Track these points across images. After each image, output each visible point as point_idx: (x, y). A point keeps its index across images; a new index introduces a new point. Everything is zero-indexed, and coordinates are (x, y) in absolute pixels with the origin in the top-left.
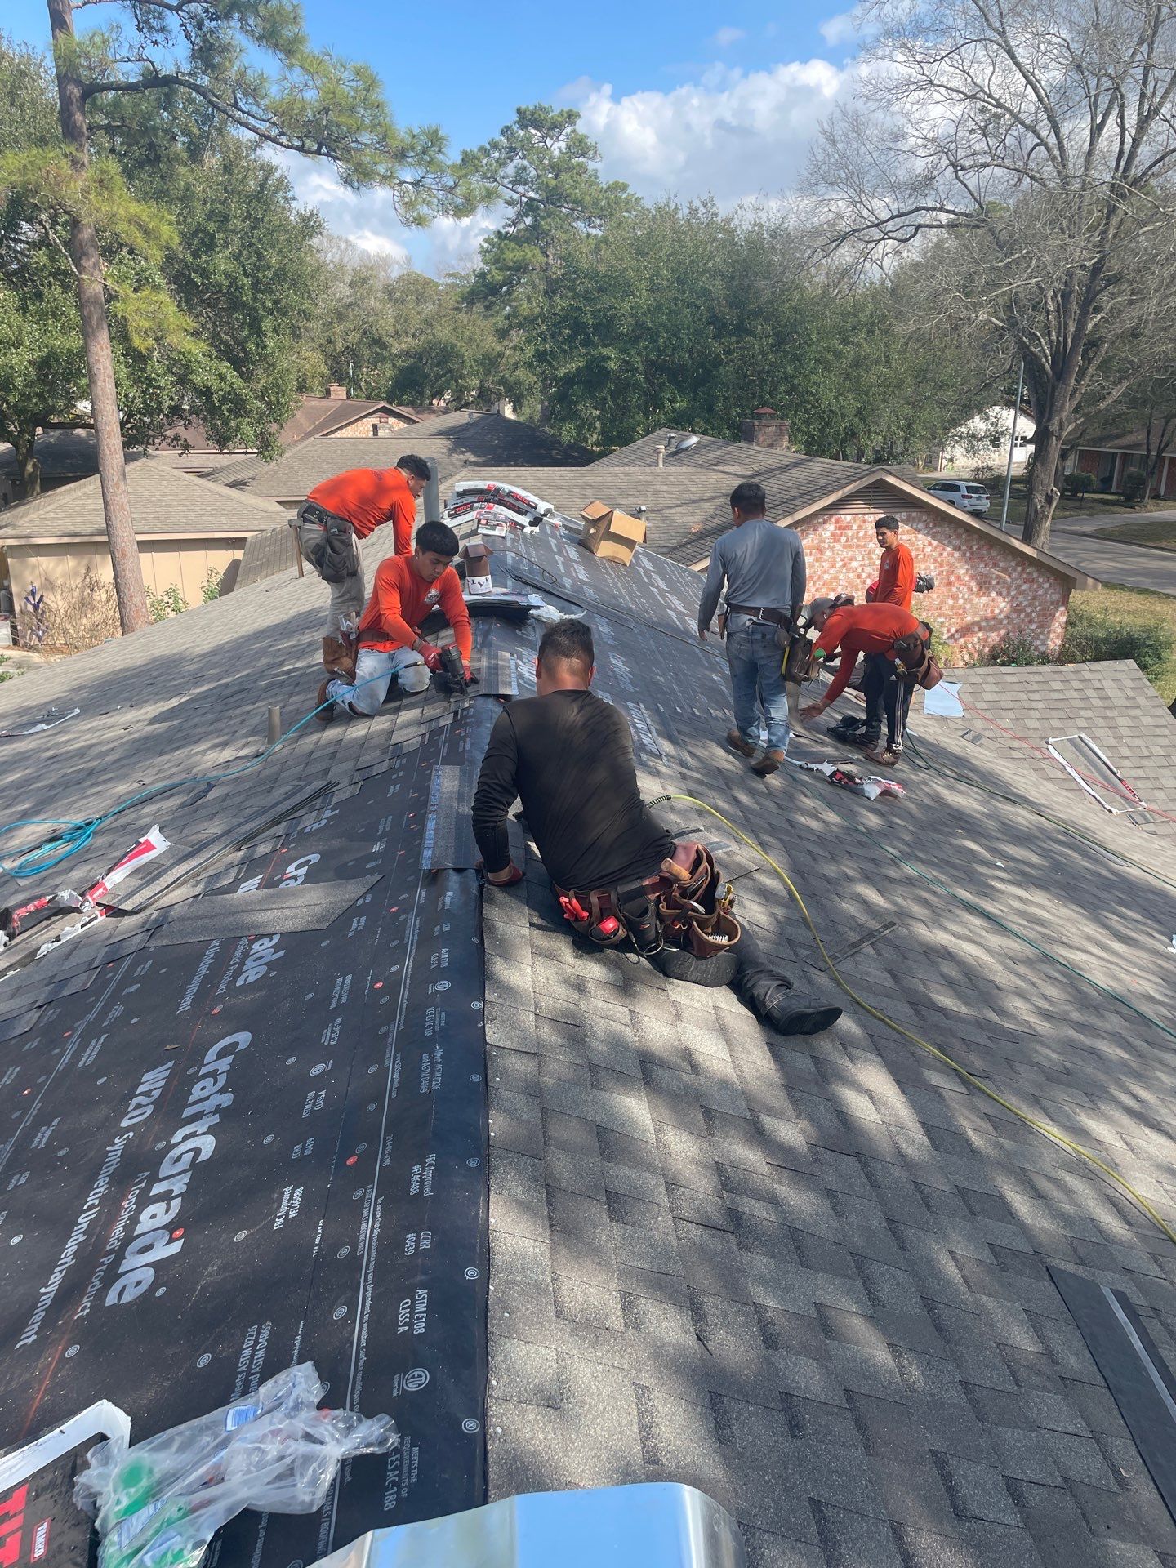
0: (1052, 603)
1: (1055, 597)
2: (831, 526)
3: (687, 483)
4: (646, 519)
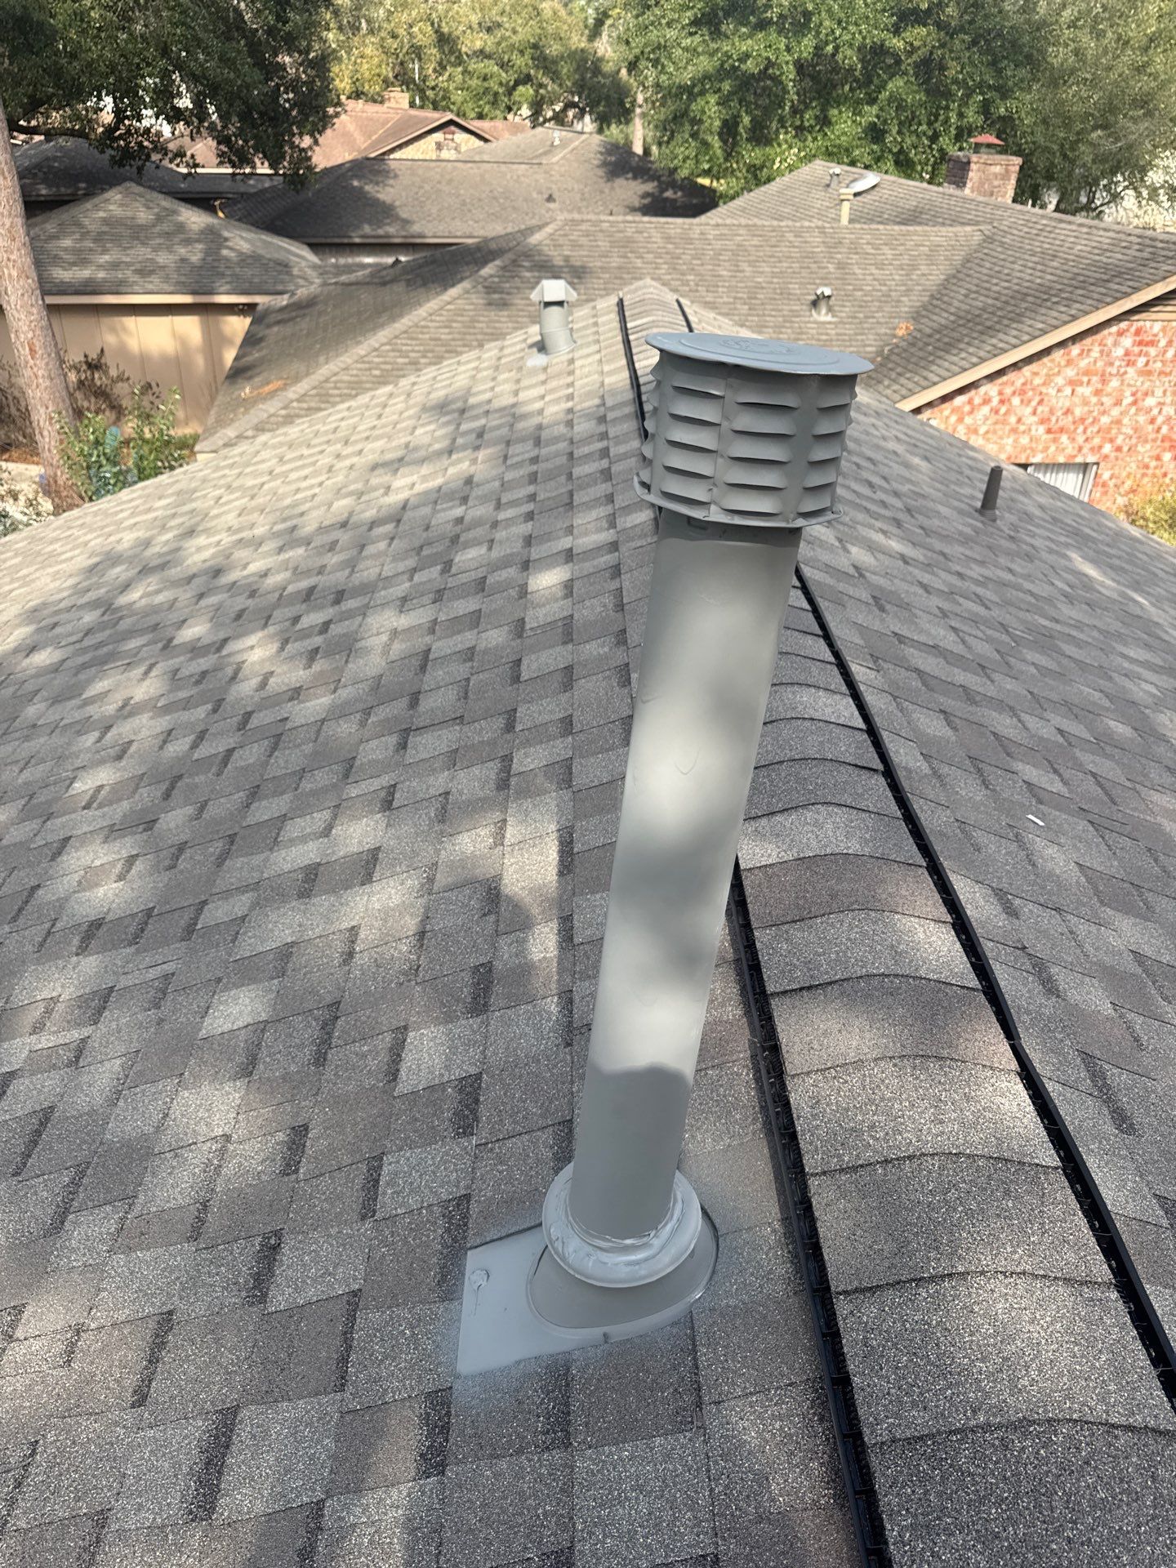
2: (1127, 342)
3: (886, 250)
4: (830, 309)
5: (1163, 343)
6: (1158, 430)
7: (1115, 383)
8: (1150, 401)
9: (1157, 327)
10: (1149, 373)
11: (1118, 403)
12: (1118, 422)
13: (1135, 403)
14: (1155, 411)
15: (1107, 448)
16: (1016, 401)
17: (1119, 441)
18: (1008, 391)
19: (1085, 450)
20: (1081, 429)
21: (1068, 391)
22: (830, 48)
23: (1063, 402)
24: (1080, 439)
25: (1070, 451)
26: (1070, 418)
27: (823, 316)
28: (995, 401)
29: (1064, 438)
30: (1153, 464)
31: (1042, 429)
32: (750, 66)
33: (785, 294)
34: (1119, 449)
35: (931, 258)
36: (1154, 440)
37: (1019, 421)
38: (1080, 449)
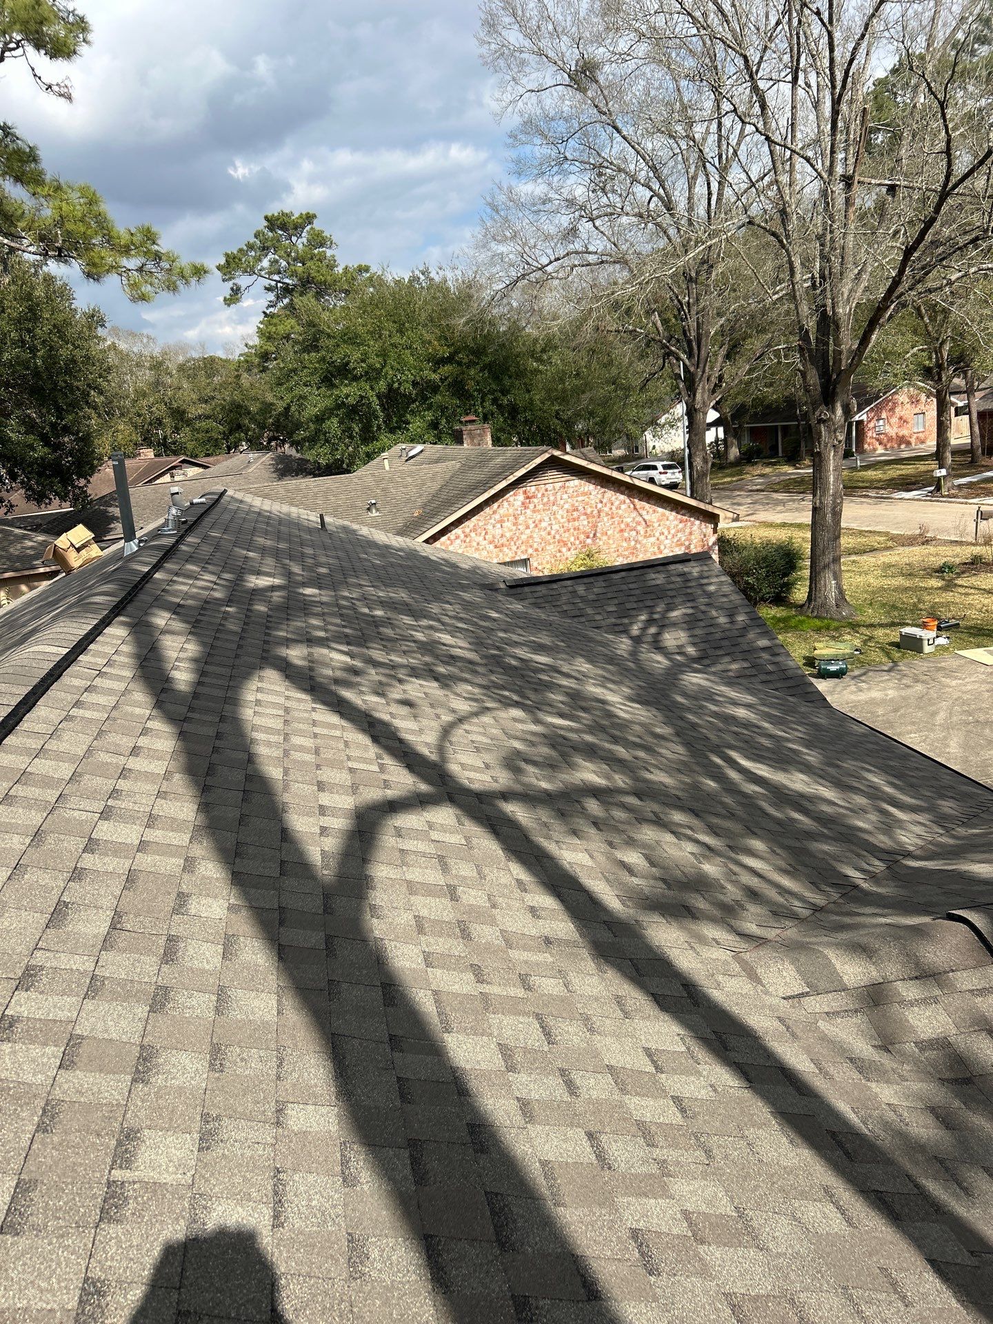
1: (707, 528)
2: (521, 497)
3: (409, 479)
4: (377, 510)
5: (539, 495)
6: (554, 538)
7: (522, 518)
8: (544, 525)
9: (533, 488)
10: (539, 511)
11: (528, 527)
12: (531, 537)
13: (536, 526)
14: (549, 529)
15: (530, 551)
16: (473, 534)
17: (535, 546)
18: (467, 530)
19: (519, 553)
20: (512, 543)
21: (499, 525)
22: (396, 385)
23: (498, 531)
24: (514, 548)
25: (511, 555)
26: (505, 539)
27: (374, 513)
28: (462, 536)
29: (505, 549)
30: (558, 555)
31: (492, 546)
32: (351, 401)
33: (354, 507)
34: (537, 550)
35: (433, 479)
36: (554, 543)
37: (478, 544)
38: (516, 553)
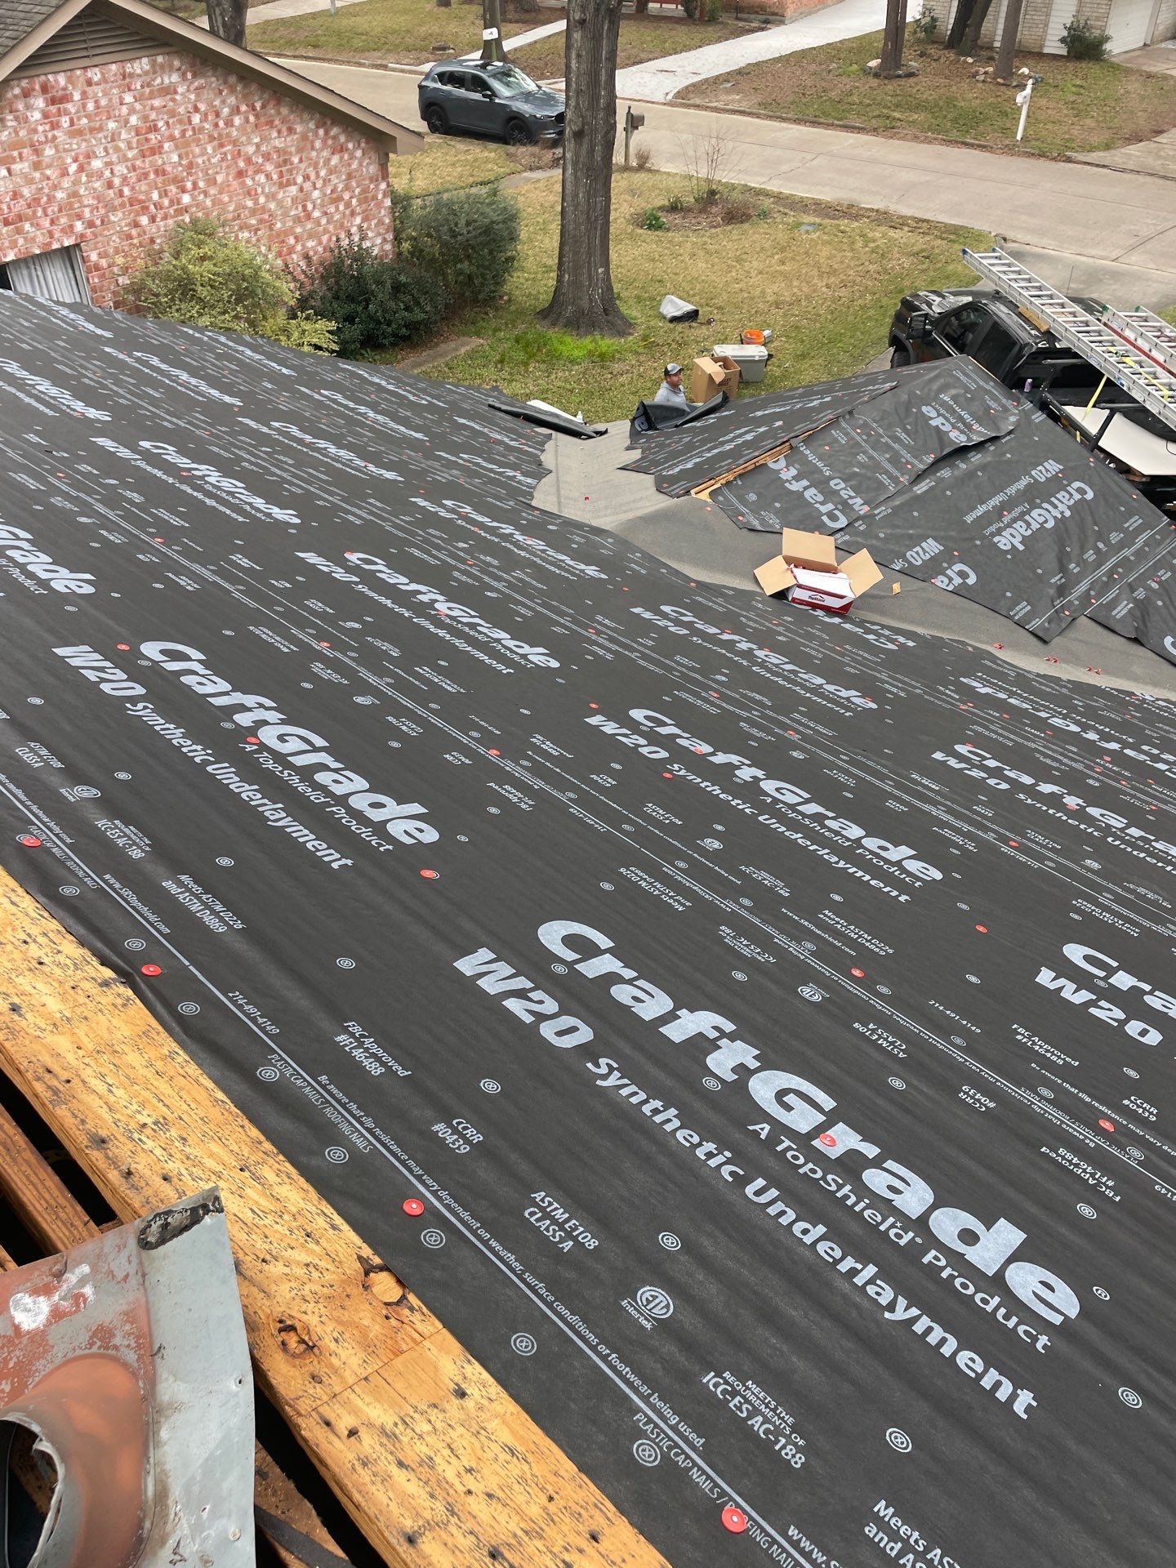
0: (371, 180)
1: (373, 169)
2: (38, 102)
6: (121, 194)
10: (80, 132)
15: (79, 226)
19: (57, 234)
20: (40, 211)
21: (3, 171)
23: (4, 186)
26: (22, 202)
